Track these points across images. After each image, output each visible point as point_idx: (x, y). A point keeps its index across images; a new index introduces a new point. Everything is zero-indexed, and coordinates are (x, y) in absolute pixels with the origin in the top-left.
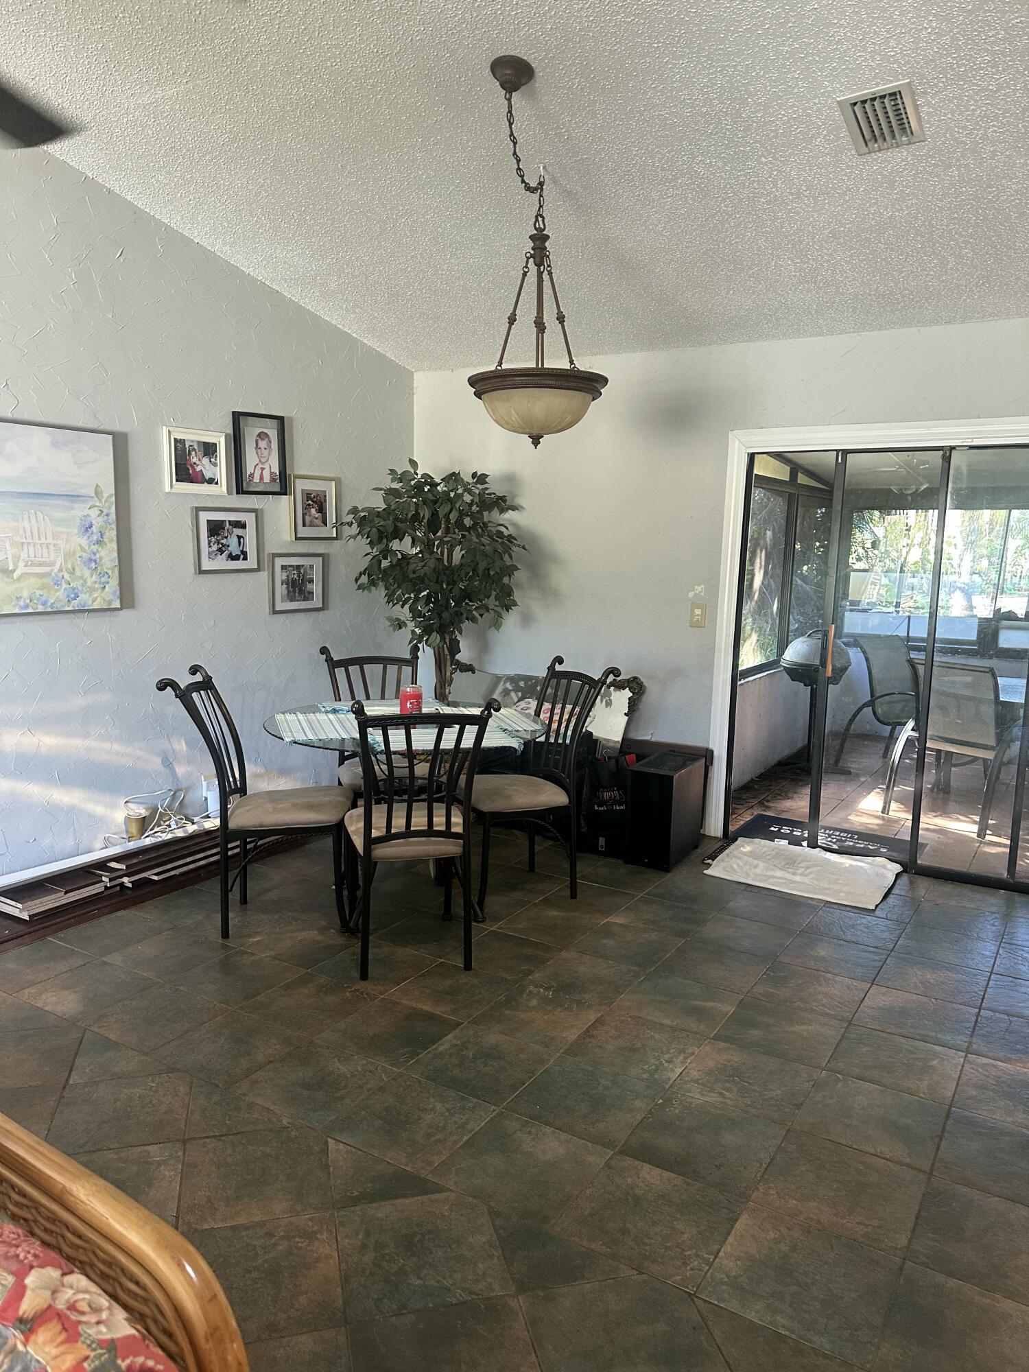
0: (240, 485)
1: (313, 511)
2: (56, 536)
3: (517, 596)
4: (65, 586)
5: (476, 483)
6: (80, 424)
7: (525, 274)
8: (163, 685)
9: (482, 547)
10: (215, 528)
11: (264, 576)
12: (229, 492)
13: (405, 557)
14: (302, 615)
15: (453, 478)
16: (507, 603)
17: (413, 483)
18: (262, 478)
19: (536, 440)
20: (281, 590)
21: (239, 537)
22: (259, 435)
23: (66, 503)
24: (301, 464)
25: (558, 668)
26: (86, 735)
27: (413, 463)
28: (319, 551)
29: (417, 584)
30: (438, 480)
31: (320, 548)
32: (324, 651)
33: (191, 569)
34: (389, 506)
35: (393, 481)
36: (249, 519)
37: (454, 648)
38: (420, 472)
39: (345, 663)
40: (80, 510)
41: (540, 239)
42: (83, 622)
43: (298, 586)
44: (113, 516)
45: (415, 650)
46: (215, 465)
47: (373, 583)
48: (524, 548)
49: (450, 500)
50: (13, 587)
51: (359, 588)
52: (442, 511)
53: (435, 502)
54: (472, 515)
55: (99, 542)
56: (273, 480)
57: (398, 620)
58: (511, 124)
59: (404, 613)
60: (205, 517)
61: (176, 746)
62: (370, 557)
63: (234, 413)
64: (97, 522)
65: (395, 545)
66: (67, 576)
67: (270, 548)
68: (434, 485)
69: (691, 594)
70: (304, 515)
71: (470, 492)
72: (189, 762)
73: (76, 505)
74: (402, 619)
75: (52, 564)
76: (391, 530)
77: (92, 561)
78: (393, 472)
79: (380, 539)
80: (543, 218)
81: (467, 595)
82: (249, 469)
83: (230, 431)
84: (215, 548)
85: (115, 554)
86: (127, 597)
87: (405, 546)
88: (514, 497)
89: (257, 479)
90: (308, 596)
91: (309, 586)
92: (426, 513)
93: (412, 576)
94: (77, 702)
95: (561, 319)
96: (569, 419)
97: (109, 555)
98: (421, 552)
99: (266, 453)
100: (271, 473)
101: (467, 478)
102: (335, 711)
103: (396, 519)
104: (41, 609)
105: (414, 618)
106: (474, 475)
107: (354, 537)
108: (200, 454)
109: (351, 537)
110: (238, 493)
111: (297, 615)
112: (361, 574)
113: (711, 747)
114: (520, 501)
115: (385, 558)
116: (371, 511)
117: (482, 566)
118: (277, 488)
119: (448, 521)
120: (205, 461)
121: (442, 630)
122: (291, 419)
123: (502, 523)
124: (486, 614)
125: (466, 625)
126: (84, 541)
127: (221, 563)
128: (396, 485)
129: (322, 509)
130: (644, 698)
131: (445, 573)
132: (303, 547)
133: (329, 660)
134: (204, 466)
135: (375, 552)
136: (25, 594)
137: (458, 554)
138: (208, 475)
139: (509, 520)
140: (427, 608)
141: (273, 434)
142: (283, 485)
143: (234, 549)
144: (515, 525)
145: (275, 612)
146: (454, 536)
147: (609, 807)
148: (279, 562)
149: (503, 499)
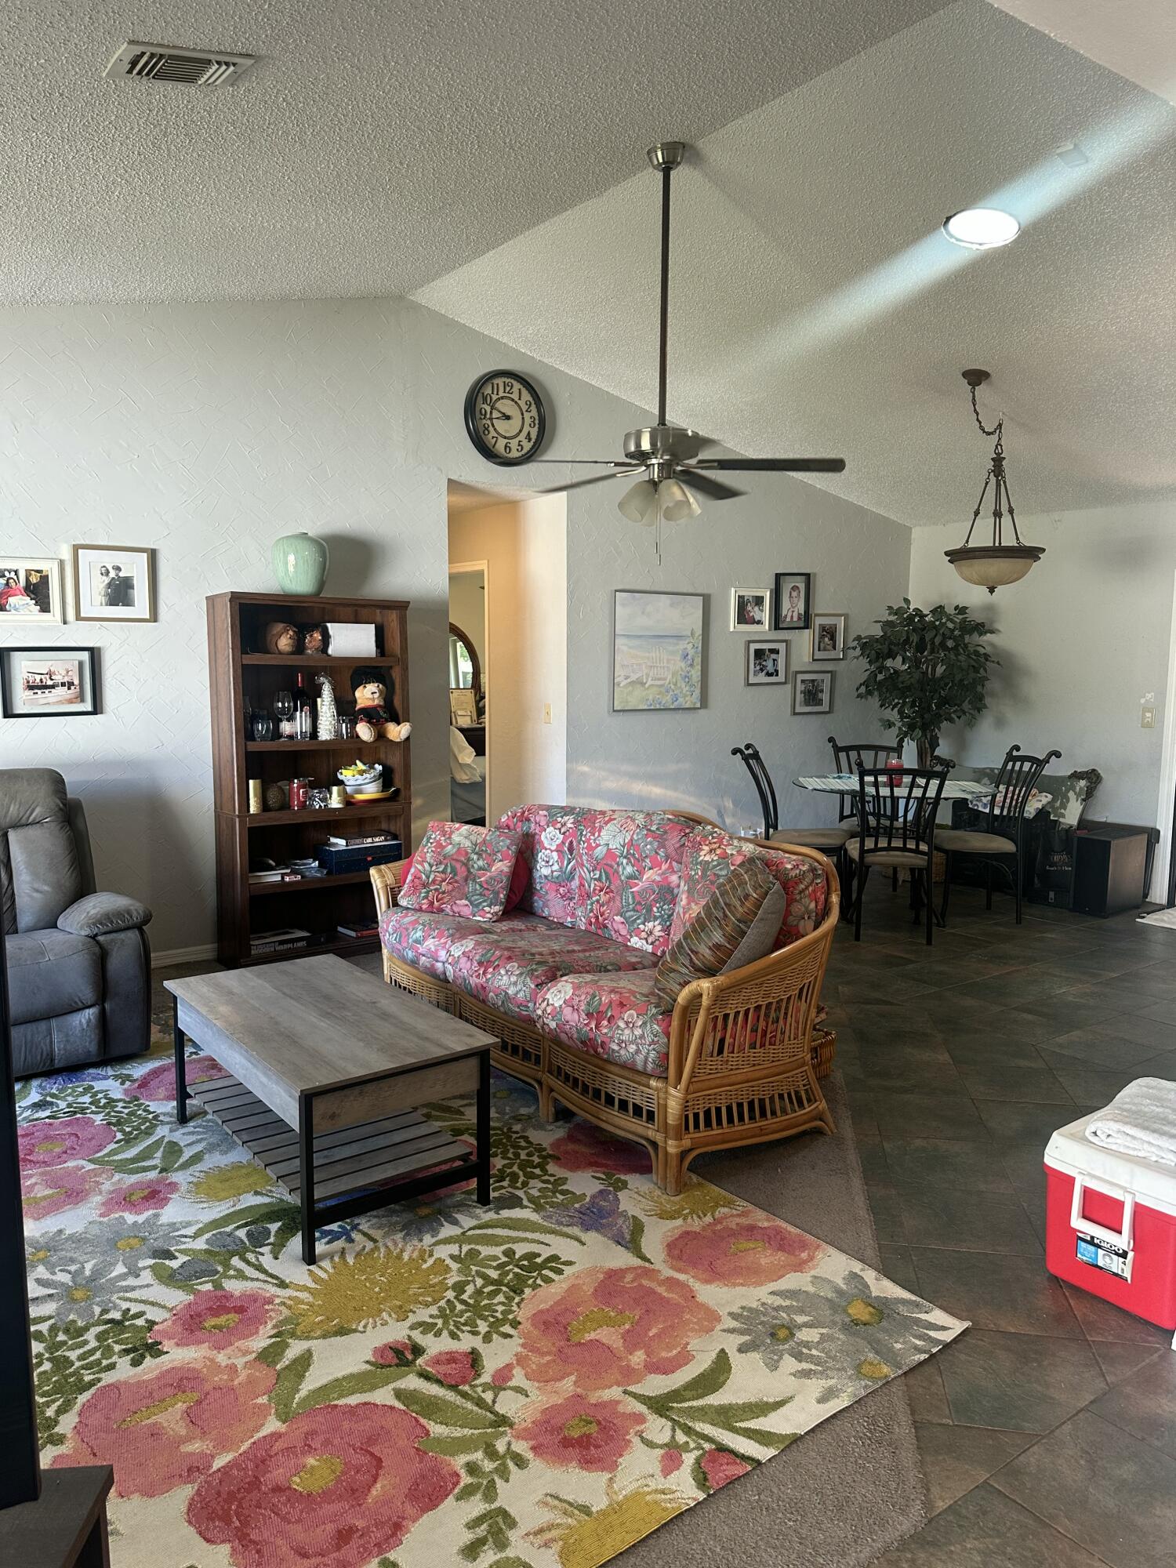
0: (777, 623)
1: (826, 639)
2: (668, 661)
3: (988, 701)
4: (671, 693)
5: (957, 614)
6: (685, 591)
7: (987, 483)
8: (735, 751)
9: (959, 664)
10: (759, 654)
11: (789, 687)
12: (770, 629)
13: (896, 672)
14: (814, 717)
15: (939, 610)
16: (979, 705)
17: (905, 616)
18: (792, 617)
19: (992, 590)
20: (800, 697)
21: (774, 660)
22: (792, 588)
23: (675, 641)
24: (821, 605)
25: (1015, 753)
26: (676, 789)
27: (907, 601)
28: (830, 669)
29: (904, 692)
30: (926, 612)
31: (829, 666)
32: (831, 740)
33: (743, 682)
34: (885, 633)
35: (890, 614)
36: (782, 647)
37: (934, 744)
38: (912, 607)
39: (847, 749)
40: (683, 645)
41: (998, 461)
42: (678, 716)
43: (812, 695)
44: (700, 648)
45: (901, 741)
46: (762, 611)
47: (869, 693)
48: (998, 663)
49: (935, 627)
50: (645, 693)
51: (858, 697)
52: (928, 636)
53: (923, 629)
54: (955, 639)
55: (691, 665)
56: (799, 618)
57: (888, 720)
58: (974, 406)
59: (893, 715)
60: (753, 647)
61: (727, 804)
62: (868, 672)
63: (776, 574)
64: (691, 652)
65: (889, 663)
66: (673, 687)
67: (794, 668)
68: (922, 616)
69: (1143, 701)
70: (820, 642)
71: (952, 621)
72: (733, 816)
73: (681, 642)
74: (892, 720)
75: (665, 679)
76: (886, 651)
77: (687, 678)
78: (890, 608)
79: (877, 658)
80: (1001, 446)
81: (944, 702)
82: (784, 613)
83: (773, 587)
84: (758, 668)
85: (699, 673)
86: (704, 702)
87: (897, 664)
88: (992, 622)
89: (788, 619)
90: (820, 702)
91: (820, 694)
92: (915, 638)
93: (901, 686)
94: (672, 768)
95: (1011, 511)
96: (1015, 576)
97: (696, 673)
98: (909, 667)
99: (796, 600)
100: (799, 614)
101: (950, 610)
102: (840, 778)
103: (891, 643)
104: (658, 707)
105: (902, 718)
106: (956, 608)
107: (857, 658)
108: (753, 604)
109: (855, 657)
110: (775, 629)
111: (810, 716)
112: (861, 685)
113: (1158, 827)
114: (997, 626)
115: (881, 673)
116: (871, 637)
117: (958, 677)
118: (802, 624)
119: (933, 643)
120: (756, 608)
121: (924, 728)
122: (815, 574)
123: (981, 643)
124: (963, 717)
125: (945, 724)
126: (683, 665)
127: (762, 678)
128: (892, 618)
129: (833, 638)
130: (1101, 787)
131: (928, 684)
132: (817, 667)
133: (835, 746)
134: (755, 613)
135: (873, 668)
136: (651, 698)
137: (940, 670)
138: (757, 618)
139: (987, 641)
140: (912, 710)
141: (802, 586)
142: (806, 621)
143: (770, 669)
144: (992, 645)
145: (795, 714)
146: (938, 655)
147: (1059, 868)
148: (800, 677)
149: (982, 625)
